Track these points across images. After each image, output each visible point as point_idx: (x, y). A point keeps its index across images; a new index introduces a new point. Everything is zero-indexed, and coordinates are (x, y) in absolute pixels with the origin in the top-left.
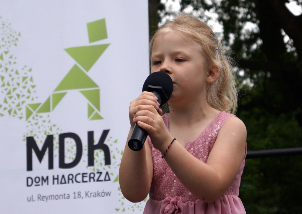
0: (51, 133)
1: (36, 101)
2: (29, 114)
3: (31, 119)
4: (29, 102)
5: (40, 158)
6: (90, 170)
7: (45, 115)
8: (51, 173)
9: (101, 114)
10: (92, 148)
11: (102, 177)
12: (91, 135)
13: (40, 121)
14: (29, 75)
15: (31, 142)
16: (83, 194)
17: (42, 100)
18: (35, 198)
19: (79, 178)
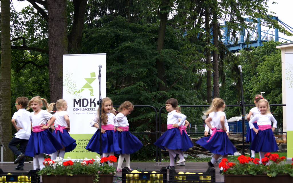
0: (80, 98)
1: (76, 90)
2: (74, 93)
3: (75, 94)
4: (75, 90)
5: (77, 104)
6: (90, 108)
7: (79, 94)
8: (80, 108)
9: (94, 95)
10: (91, 103)
11: (93, 110)
12: (91, 99)
13: (77, 95)
14: (75, 84)
15: (75, 100)
16: (88, 113)
17: (78, 90)
18: (76, 113)
19: (87, 109)
